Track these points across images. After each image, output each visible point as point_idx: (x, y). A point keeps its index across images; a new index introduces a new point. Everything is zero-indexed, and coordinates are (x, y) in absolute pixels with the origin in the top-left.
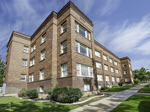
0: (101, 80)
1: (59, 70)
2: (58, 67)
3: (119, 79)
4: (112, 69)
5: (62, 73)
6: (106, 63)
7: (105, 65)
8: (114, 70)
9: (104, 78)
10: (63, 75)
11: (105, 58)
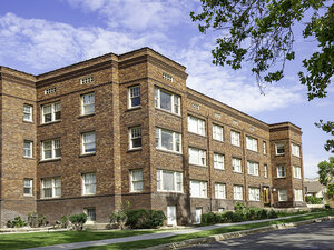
0: (204, 195)
1: (125, 178)
2: (123, 172)
3: (257, 191)
4: (236, 164)
5: (132, 185)
6: (219, 149)
7: (215, 153)
8: (243, 166)
9: (210, 191)
10: (133, 190)
11: (217, 134)
